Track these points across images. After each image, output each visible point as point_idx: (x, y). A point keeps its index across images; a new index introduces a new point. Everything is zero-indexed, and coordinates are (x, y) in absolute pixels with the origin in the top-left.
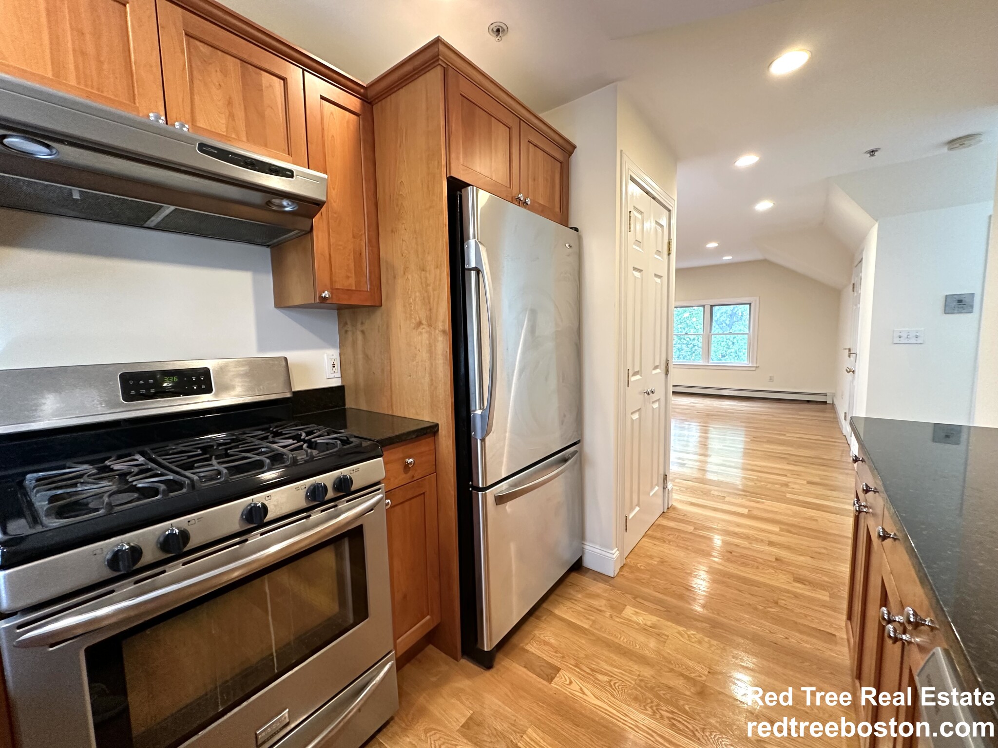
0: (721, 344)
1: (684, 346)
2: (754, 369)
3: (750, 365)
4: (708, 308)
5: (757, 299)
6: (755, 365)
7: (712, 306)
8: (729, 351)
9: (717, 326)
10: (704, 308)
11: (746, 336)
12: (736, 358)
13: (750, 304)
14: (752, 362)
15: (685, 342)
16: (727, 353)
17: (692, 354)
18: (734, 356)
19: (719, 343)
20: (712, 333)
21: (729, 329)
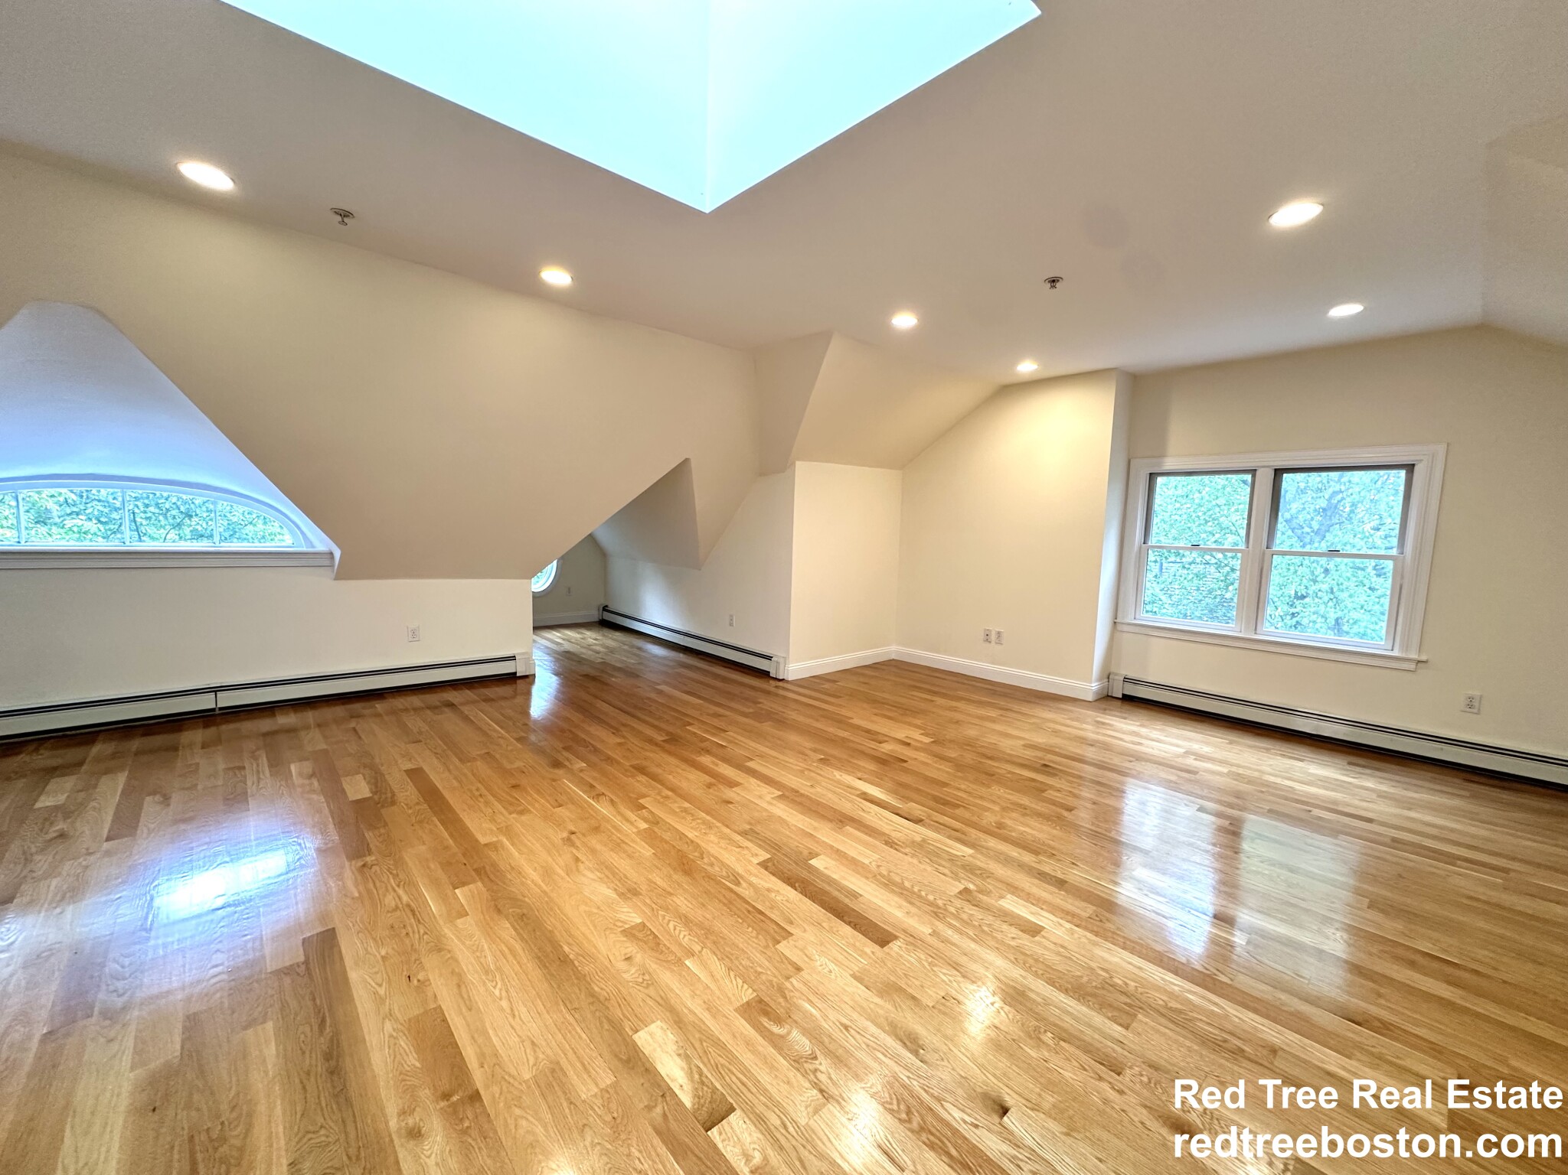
0: (1296, 572)
1: (1212, 569)
2: (1412, 666)
3: (1396, 653)
4: (1265, 478)
5: (1441, 449)
6: (1414, 656)
7: (1279, 472)
8: (1313, 588)
9: (1290, 533)
10: (1254, 476)
11: (1389, 565)
12: (1331, 604)
13: (1410, 468)
14: (1405, 647)
15: (1213, 561)
16: (1310, 592)
17: (1227, 587)
18: (1326, 599)
19: (1292, 568)
20: (1275, 548)
21: (1317, 539)
